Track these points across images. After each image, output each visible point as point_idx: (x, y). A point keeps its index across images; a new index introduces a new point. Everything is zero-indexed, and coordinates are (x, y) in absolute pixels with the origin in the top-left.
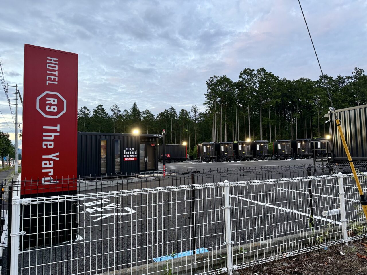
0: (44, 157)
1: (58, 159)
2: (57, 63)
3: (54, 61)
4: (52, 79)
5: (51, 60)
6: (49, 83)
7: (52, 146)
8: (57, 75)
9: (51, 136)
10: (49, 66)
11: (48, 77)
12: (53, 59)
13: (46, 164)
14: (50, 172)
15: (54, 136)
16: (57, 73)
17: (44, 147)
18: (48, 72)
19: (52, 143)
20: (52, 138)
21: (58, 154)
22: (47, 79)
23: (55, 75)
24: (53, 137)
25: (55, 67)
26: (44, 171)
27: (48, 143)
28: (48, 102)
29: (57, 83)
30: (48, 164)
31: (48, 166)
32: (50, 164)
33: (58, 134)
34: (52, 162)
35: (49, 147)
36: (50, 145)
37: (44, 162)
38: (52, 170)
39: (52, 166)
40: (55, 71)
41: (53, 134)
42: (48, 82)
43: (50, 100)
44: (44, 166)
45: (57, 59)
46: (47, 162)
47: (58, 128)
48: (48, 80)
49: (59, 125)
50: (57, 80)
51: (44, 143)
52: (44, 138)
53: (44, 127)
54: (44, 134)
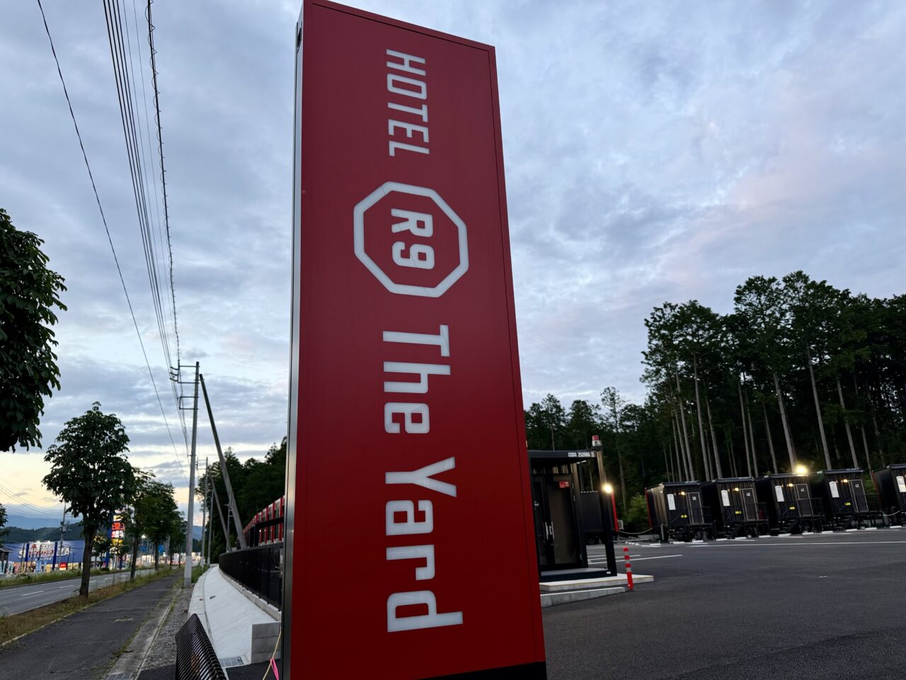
0: (393, 478)
1: (449, 490)
2: (422, 73)
3: (412, 64)
4: (409, 135)
5: (401, 61)
6: (397, 150)
7: (423, 428)
8: (425, 119)
9: (415, 378)
10: (396, 84)
11: (392, 124)
12: (407, 58)
13: (401, 517)
14: (422, 562)
15: (431, 377)
16: (423, 112)
17: (392, 428)
18: (391, 106)
19: (423, 409)
20: (422, 388)
21: (449, 464)
22: (391, 132)
23: (416, 120)
24: (424, 380)
25: (418, 89)
26: (394, 554)
27: (408, 409)
28: (396, 228)
29: (425, 151)
30: (411, 516)
31: (411, 527)
32: (420, 517)
33: (444, 370)
34: (426, 506)
35: (412, 428)
36: (417, 418)
37: (393, 507)
38: (427, 552)
39: (427, 527)
40: (417, 103)
41: (425, 370)
42: (393, 145)
43: (406, 220)
44: (393, 529)
45: (422, 61)
46: (407, 506)
47: (442, 340)
48: (395, 139)
49: (444, 329)
50: (426, 139)
51: (391, 408)
52: (390, 387)
53: (390, 337)
54: (390, 367)
